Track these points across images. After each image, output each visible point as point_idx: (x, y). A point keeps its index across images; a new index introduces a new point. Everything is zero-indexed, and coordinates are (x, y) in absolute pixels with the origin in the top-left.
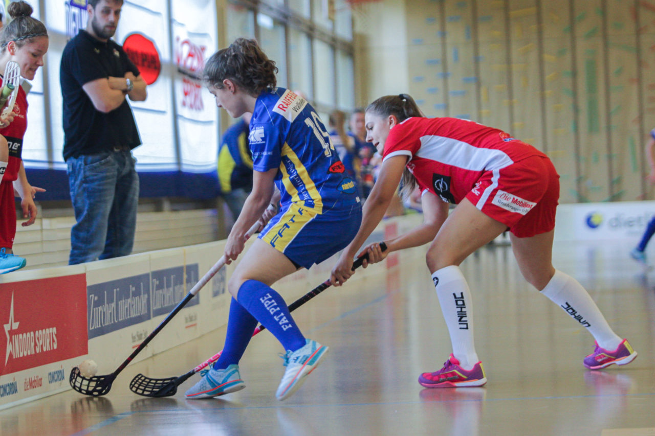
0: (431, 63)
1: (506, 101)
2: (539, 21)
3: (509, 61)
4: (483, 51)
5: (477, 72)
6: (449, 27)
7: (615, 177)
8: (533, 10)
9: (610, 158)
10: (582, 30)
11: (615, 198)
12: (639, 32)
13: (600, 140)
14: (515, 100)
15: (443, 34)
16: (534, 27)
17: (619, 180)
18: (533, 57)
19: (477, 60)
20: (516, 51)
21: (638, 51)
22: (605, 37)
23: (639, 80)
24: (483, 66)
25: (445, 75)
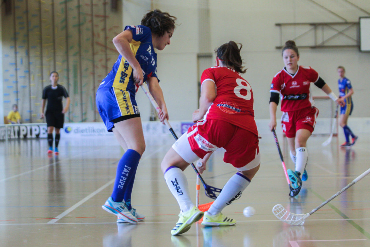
0: (11, 64)
1: (41, 81)
2: (54, 49)
3: (42, 64)
4: (32, 60)
5: (29, 68)
6: (18, 50)
7: (84, 112)
8: (52, 44)
9: (82, 104)
10: (71, 53)
11: (84, 121)
12: (94, 54)
13: (78, 97)
14: (44, 80)
15: (16, 53)
16: (52, 51)
17: (86, 114)
18: (52, 63)
19: (29, 64)
20: (45, 60)
21: (93, 61)
22: (80, 56)
23: (93, 73)
24: (32, 67)
25: (16, 70)
